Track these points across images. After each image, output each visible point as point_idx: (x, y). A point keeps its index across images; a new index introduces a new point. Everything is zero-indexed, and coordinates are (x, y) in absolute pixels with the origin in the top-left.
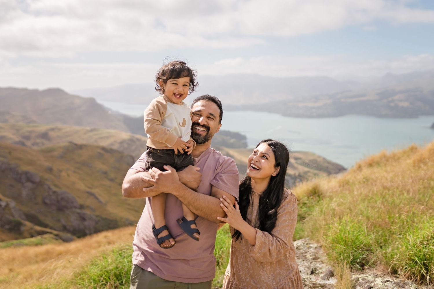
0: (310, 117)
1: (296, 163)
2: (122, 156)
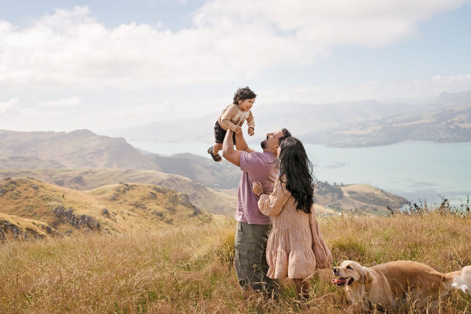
0: (360, 146)
1: (350, 197)
2: (176, 196)
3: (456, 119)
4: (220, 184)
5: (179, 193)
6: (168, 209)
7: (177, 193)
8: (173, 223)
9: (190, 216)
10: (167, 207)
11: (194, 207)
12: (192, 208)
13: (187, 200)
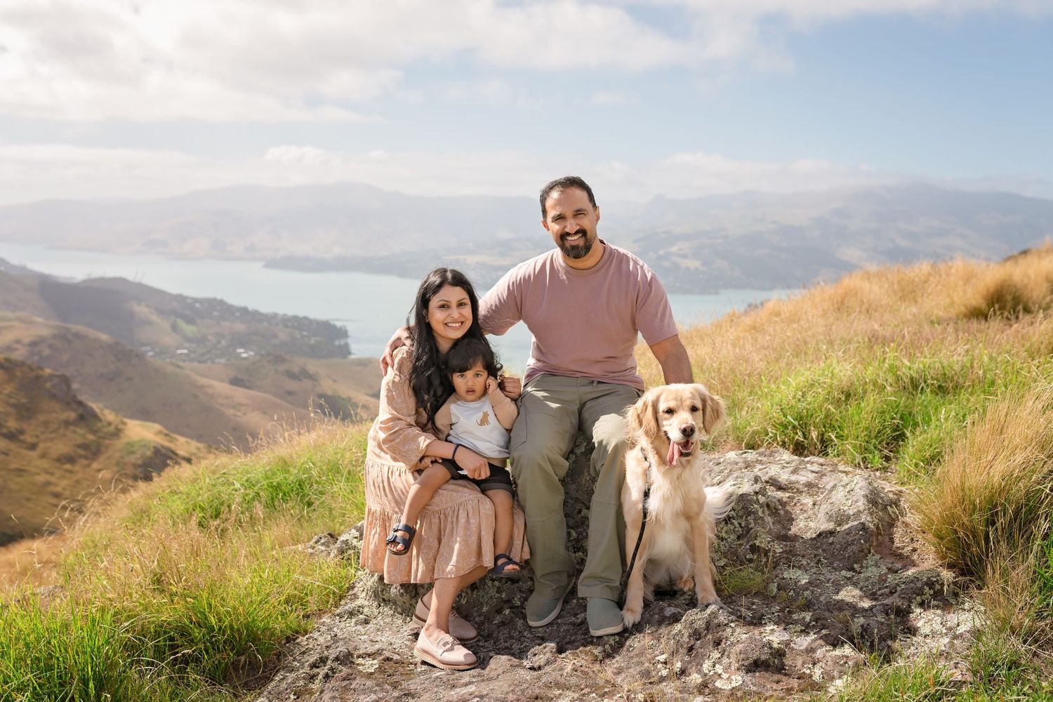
2: (38, 378)
3: (674, 249)
4: (188, 350)
5: (48, 371)
6: (13, 406)
7: (41, 372)
8: (22, 437)
9: (67, 423)
10: (12, 401)
11: (81, 404)
12: (75, 406)
13: (64, 387)
